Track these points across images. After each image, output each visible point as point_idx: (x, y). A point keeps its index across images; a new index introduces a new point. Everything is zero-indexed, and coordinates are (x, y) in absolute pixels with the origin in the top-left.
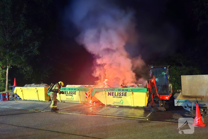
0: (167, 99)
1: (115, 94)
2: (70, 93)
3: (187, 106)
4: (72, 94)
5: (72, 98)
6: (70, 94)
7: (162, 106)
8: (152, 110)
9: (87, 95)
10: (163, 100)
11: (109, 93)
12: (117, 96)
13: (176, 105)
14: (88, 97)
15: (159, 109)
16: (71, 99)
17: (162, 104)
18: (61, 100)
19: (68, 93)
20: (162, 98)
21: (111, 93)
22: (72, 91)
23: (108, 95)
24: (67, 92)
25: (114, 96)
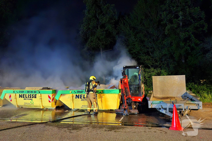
0: (140, 100)
1: (84, 97)
2: (29, 96)
3: (161, 108)
4: (31, 98)
5: (32, 102)
6: (29, 98)
7: (135, 108)
8: (125, 114)
9: (50, 99)
10: (135, 102)
11: (76, 95)
12: (86, 99)
13: (150, 107)
14: (51, 101)
15: (133, 112)
16: (31, 104)
17: (135, 107)
18: (18, 105)
19: (27, 96)
20: (134, 100)
21: (79, 95)
22: (32, 94)
23: (76, 98)
24: (25, 95)
25: (83, 99)
